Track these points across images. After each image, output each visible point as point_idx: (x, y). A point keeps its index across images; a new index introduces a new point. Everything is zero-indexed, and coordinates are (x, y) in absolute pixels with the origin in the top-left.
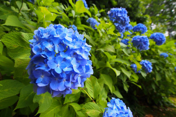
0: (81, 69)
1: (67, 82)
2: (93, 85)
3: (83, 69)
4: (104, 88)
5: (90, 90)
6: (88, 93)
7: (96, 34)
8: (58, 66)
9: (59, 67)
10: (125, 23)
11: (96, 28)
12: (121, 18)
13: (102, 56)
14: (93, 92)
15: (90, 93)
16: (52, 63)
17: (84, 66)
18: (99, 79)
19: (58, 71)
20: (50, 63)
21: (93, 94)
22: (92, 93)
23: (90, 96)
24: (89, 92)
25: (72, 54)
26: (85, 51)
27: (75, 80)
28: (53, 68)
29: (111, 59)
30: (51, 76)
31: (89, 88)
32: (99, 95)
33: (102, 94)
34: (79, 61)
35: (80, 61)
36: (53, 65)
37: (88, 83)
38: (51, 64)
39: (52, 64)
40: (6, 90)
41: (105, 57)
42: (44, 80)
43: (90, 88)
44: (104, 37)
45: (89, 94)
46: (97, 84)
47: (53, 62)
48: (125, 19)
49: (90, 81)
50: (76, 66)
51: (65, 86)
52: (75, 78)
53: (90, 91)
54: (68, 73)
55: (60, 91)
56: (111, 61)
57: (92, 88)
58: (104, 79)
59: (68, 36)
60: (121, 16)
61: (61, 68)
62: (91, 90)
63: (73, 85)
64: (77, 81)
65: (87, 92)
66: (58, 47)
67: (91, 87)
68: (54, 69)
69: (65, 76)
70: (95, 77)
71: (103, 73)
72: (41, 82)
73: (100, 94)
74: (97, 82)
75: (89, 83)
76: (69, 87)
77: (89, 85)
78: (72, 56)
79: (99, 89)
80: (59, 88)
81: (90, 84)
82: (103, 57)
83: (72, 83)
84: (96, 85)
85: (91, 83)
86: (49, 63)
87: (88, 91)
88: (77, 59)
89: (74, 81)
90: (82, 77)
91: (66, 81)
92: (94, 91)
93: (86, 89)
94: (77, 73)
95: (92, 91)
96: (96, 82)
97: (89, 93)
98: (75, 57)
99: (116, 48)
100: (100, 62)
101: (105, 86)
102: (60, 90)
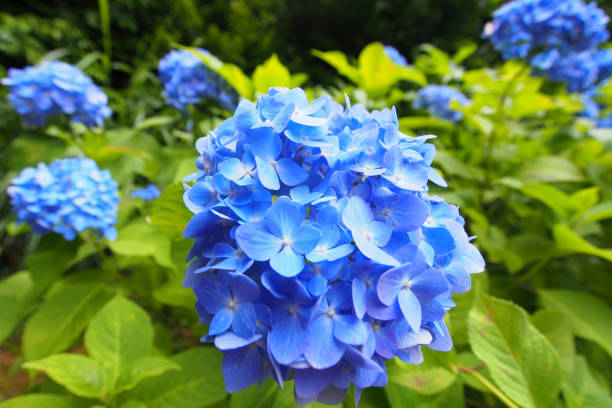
0: (404, 249)
1: (344, 323)
2: (513, 342)
3: (415, 248)
4: (582, 360)
5: (506, 372)
6: (497, 387)
7: (464, 139)
8: (283, 246)
9: (287, 250)
10: (581, 34)
11: (458, 117)
12: (558, 23)
13: (523, 212)
14: (525, 382)
15: (506, 383)
16: (256, 235)
17: (414, 228)
18: (538, 314)
19: (287, 265)
20: (247, 237)
21: (526, 390)
22: (520, 387)
23: (508, 398)
24: (501, 379)
25: (343, 185)
26: (405, 162)
27: (387, 310)
28: (263, 259)
29: (571, 212)
30: (263, 299)
31: (496, 361)
32: (561, 396)
33: (576, 388)
34: (386, 210)
35: (390, 213)
36: (261, 243)
37: (481, 333)
38: (253, 243)
39: (255, 238)
40: (193, 385)
41: (537, 214)
42: (238, 318)
43: (501, 360)
44: (500, 132)
45: (503, 392)
46: (533, 335)
47: (260, 233)
48: (575, 19)
49: (491, 324)
50: (372, 235)
51: (338, 343)
52: (386, 299)
53: (504, 376)
54: (335, 273)
55: (317, 371)
56: (576, 218)
57: (511, 358)
58: (566, 311)
59: (312, 115)
60: (554, 17)
61: (296, 253)
62: (511, 370)
63: (383, 337)
64: (399, 314)
65: (492, 381)
66: (278, 167)
67: (502, 355)
68: (267, 262)
69: (321, 288)
70: (511, 303)
71: (551, 285)
72: (230, 330)
73: (565, 386)
74: (531, 328)
75: (487, 334)
76: (360, 347)
77: (488, 346)
78: (344, 192)
79: (550, 361)
80: (307, 355)
81: (494, 339)
82: (528, 219)
83: (377, 327)
84: (527, 344)
85: (498, 331)
86: (244, 239)
87: (494, 376)
88: (374, 204)
89: (385, 315)
90: (424, 293)
91: (337, 317)
92: (523, 372)
93: (482, 368)
94: (387, 268)
95: (519, 374)
96: (524, 327)
97: (503, 388)
98: (361, 195)
99: (582, 163)
100: (519, 239)
101: (582, 345)
102: (317, 365)
